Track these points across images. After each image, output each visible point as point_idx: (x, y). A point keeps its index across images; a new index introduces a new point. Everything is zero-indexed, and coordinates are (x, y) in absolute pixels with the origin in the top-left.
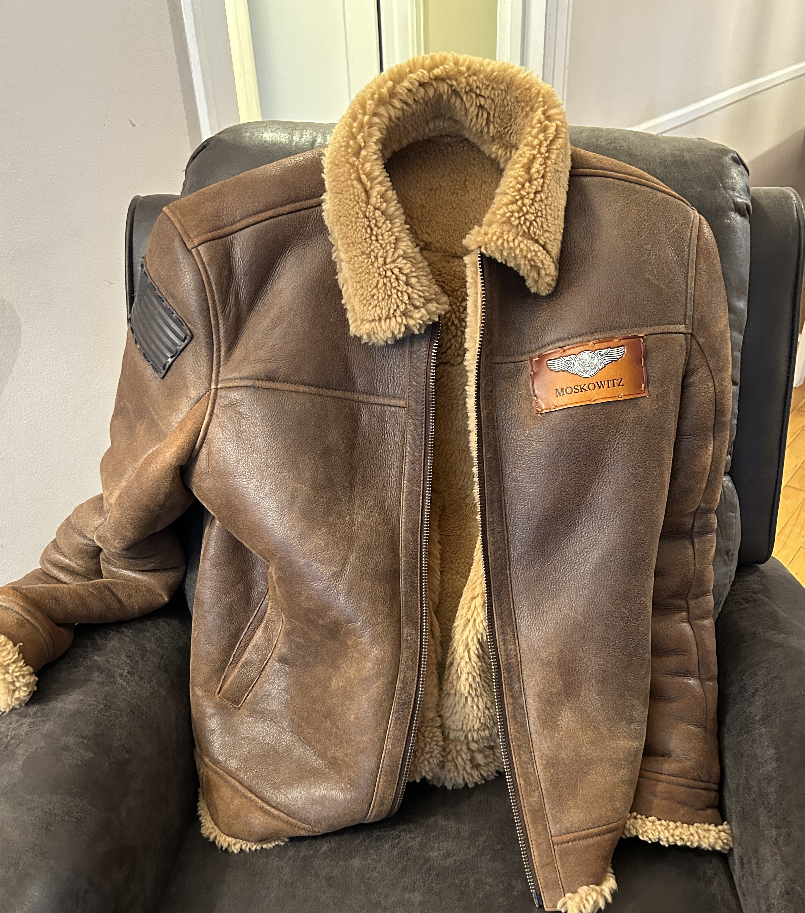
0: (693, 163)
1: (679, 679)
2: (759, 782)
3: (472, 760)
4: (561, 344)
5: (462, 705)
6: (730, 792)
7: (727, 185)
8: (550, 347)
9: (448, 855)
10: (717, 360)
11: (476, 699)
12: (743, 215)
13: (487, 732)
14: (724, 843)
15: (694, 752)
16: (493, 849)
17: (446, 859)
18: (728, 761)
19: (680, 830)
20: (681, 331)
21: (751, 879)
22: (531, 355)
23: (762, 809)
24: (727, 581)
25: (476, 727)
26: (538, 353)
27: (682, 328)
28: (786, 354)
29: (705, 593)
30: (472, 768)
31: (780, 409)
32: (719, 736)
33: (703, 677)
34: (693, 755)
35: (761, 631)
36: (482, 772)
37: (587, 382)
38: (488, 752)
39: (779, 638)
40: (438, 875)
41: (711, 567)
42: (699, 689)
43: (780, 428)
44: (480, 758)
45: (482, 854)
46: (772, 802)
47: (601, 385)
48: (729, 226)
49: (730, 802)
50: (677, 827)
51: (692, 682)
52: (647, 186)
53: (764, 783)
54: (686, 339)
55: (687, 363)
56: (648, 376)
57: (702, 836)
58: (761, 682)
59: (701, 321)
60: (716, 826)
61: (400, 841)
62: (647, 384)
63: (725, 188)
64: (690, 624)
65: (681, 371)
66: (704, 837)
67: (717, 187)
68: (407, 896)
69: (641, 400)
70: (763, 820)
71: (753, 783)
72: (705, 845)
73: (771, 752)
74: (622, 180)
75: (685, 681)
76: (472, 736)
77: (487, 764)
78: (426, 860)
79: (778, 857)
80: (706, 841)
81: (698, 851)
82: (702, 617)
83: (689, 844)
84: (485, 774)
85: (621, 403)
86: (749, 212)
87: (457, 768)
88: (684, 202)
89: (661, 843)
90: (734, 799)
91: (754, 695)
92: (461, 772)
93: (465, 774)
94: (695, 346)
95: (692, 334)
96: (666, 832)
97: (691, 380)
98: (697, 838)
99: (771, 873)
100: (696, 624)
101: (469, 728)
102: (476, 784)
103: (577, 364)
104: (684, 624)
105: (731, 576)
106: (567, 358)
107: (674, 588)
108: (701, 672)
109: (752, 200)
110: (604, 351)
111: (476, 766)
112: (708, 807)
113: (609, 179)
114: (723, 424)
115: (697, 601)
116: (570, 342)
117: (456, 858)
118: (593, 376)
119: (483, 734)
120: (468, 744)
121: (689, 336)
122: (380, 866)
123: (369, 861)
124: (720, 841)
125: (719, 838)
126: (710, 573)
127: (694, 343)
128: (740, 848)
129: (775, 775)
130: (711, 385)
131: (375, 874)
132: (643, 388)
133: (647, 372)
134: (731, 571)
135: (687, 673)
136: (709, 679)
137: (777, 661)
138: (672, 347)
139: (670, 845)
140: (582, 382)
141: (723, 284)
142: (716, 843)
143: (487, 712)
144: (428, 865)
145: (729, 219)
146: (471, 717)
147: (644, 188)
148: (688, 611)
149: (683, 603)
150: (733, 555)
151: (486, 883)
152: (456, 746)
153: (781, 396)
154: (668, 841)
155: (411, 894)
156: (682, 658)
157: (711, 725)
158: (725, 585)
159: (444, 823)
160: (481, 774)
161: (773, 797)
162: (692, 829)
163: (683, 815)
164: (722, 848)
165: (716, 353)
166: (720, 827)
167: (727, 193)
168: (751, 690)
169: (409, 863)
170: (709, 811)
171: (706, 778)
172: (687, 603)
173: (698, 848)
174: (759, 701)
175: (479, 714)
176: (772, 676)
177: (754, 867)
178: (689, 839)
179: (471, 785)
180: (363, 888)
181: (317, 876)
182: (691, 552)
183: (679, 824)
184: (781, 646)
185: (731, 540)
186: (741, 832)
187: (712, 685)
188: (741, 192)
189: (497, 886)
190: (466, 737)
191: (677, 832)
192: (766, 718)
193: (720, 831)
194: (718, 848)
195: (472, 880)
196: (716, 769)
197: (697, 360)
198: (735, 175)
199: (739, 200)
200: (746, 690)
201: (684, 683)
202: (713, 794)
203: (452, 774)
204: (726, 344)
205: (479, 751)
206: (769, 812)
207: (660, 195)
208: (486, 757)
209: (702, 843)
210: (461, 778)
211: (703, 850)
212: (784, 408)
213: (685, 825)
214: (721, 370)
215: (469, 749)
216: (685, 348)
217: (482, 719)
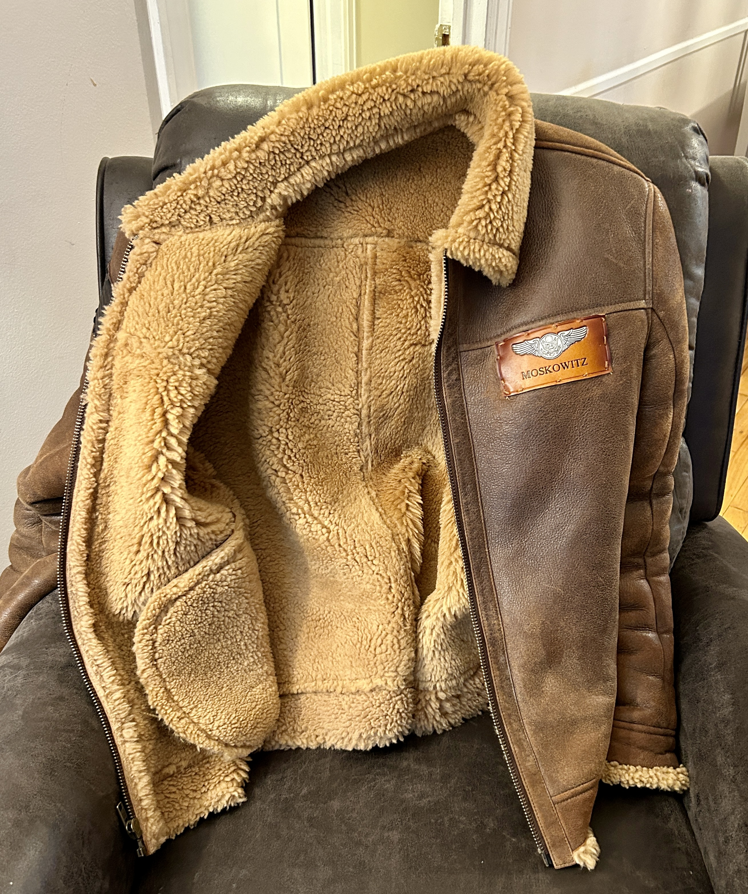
0: (656, 132)
1: (639, 633)
2: (716, 725)
3: (441, 708)
4: (525, 328)
5: (429, 658)
6: (686, 735)
7: (688, 155)
8: (515, 331)
9: (422, 796)
10: (677, 332)
11: (442, 653)
12: (703, 185)
13: (454, 682)
14: (682, 784)
15: (654, 701)
16: (464, 790)
17: (420, 800)
18: (684, 706)
19: (640, 773)
20: (641, 306)
21: (707, 815)
22: (497, 340)
23: (719, 750)
24: (680, 538)
25: (443, 678)
26: (503, 337)
27: (642, 304)
28: (739, 320)
29: (662, 551)
30: (441, 716)
31: (732, 373)
32: (676, 685)
33: (662, 630)
34: (652, 703)
35: (713, 585)
36: (450, 720)
37: (552, 363)
38: (455, 701)
39: (730, 591)
40: (413, 815)
41: (668, 526)
42: (657, 642)
43: (731, 390)
44: (448, 706)
45: (454, 795)
46: (730, 743)
47: (565, 366)
48: (690, 195)
49: (686, 745)
50: (637, 770)
51: (651, 635)
52: (604, 160)
53: (721, 726)
54: (647, 314)
55: (649, 336)
56: (611, 354)
57: (661, 778)
58: (715, 633)
59: (660, 295)
60: (675, 768)
61: (375, 784)
62: (611, 361)
63: (686, 157)
64: (648, 581)
65: (643, 346)
66: (663, 779)
67: (679, 157)
68: (386, 835)
69: (606, 377)
70: (720, 760)
71: (710, 726)
72: (664, 786)
73: (727, 697)
74: (579, 153)
75: (644, 634)
76: (440, 686)
77: (454, 712)
78: (402, 801)
79: (736, 793)
80: (665, 782)
81: (658, 791)
82: (658, 574)
83: (648, 786)
84: (452, 722)
85: (586, 382)
86: (708, 182)
87: (426, 717)
88: (639, 174)
89: (622, 785)
90: (690, 742)
91: (708, 644)
92: (431, 721)
93: (435, 722)
94: (656, 320)
95: (652, 308)
96: (627, 775)
97: (653, 352)
98: (656, 780)
99: (729, 808)
100: (654, 581)
101: (437, 679)
102: (444, 731)
103: (541, 347)
104: (642, 581)
105: (683, 533)
106: (531, 342)
107: (633, 547)
108: (659, 626)
109: (711, 169)
110: (567, 333)
111: (444, 714)
112: (666, 752)
113: (566, 153)
114: (682, 392)
115: (654, 559)
116: (533, 326)
117: (429, 799)
118: (556, 358)
119: (450, 684)
120: (436, 693)
121: (650, 311)
122: (358, 807)
123: (348, 803)
124: (678, 782)
125: (678, 779)
126: (667, 532)
127: (655, 317)
128: (696, 786)
129: (731, 717)
130: (672, 356)
131: (354, 815)
132: (606, 366)
133: (610, 349)
134: (684, 528)
135: (646, 627)
136: (666, 632)
137: (729, 613)
138: (634, 323)
139: (630, 787)
140: (547, 364)
141: (678, 255)
142: (674, 784)
143: (453, 662)
144: (404, 806)
145: (690, 188)
146: (439, 669)
147: (601, 162)
148: (646, 569)
149: (640, 561)
150: (685, 512)
151: (460, 821)
152: (425, 696)
153: (733, 360)
154: (628, 783)
155: (390, 833)
156: (641, 613)
157: (669, 676)
158: (679, 542)
159: (417, 767)
160: (449, 722)
161: (730, 739)
162: (652, 772)
163: (644, 759)
164: (680, 789)
165: (675, 326)
166: (678, 770)
167: (689, 163)
168: (705, 640)
169: (386, 804)
170: (668, 755)
171: (665, 725)
172: (645, 561)
173: (657, 789)
174: (714, 650)
175: (447, 665)
176: (726, 627)
177: (712, 803)
178: (648, 782)
179: (439, 732)
180: (343, 827)
181: (300, 817)
182: (649, 514)
183: (639, 767)
184: (733, 598)
185: (684, 498)
186: (698, 772)
187: (669, 637)
188: (702, 162)
189: (470, 824)
190: (435, 687)
191: (637, 775)
192: (721, 666)
193: (678, 773)
194: (677, 789)
195: (446, 819)
196: (674, 717)
197: (658, 332)
198: (696, 145)
199: (700, 169)
200: (700, 640)
201: (643, 637)
202: (671, 740)
203: (422, 723)
204: (684, 315)
205: (447, 700)
206: (727, 752)
207: (616, 168)
208: (454, 705)
209: (660, 784)
210: (431, 726)
211: (663, 791)
212: (736, 372)
213: (645, 769)
214: (679, 342)
215: (437, 698)
216: (646, 323)
217: (449, 669)
